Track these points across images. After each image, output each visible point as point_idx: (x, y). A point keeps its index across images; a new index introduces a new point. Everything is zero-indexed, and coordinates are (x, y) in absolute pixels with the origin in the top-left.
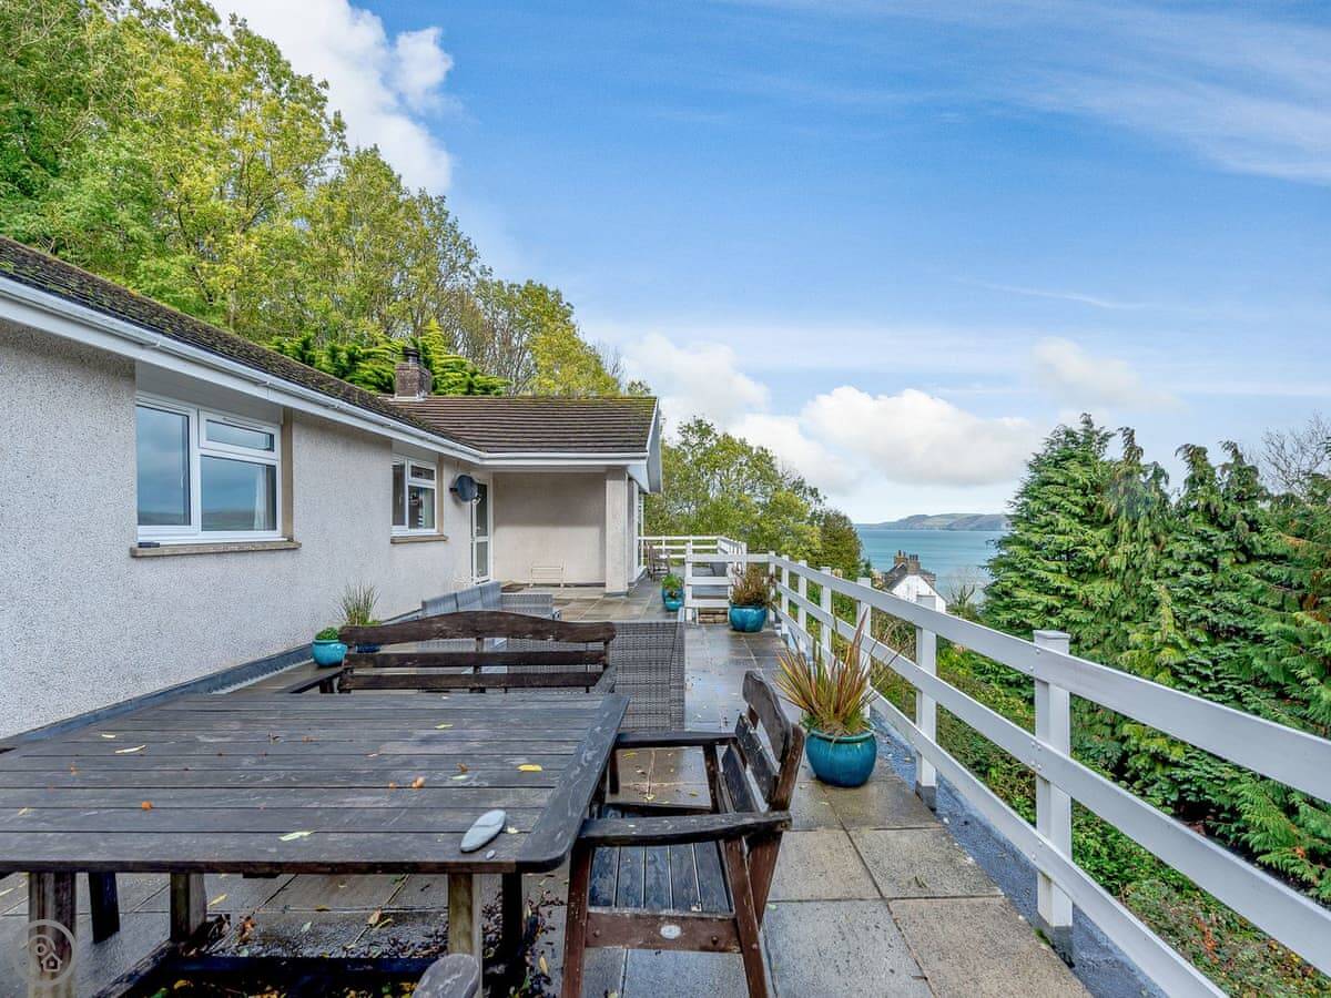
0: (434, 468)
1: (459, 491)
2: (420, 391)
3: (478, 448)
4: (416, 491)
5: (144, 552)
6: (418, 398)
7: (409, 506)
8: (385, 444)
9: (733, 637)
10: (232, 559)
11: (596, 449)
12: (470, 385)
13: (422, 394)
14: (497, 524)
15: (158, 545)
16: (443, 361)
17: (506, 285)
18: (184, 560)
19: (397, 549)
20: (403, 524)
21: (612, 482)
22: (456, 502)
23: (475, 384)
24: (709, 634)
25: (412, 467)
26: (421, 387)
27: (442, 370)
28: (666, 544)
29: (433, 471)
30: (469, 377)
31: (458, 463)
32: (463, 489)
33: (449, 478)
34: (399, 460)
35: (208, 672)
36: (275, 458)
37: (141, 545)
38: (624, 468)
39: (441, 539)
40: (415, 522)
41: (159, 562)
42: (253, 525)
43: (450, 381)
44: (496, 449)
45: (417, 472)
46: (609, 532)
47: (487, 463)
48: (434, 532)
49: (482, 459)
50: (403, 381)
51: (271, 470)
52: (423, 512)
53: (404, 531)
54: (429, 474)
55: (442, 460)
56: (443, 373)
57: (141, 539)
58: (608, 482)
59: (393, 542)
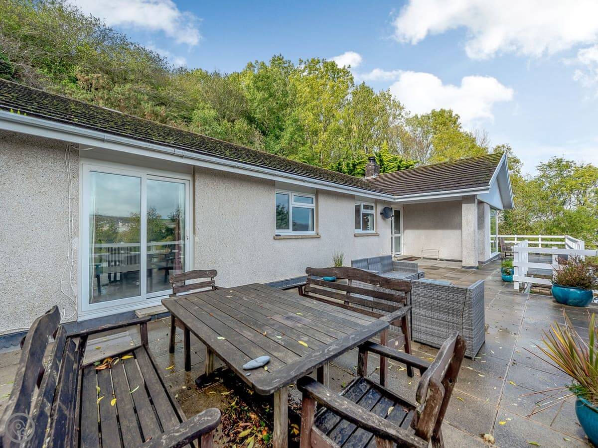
0: (374, 205)
1: (385, 214)
2: (375, 173)
3: (393, 194)
4: (365, 215)
5: (277, 237)
6: (374, 177)
7: (362, 221)
8: (352, 197)
9: (556, 306)
10: (300, 240)
11: (455, 188)
12: (399, 167)
13: (375, 175)
14: (404, 229)
15: (280, 236)
16: (388, 159)
17: (419, 117)
18: (286, 240)
19: (356, 238)
20: (360, 228)
21: (466, 205)
22: (384, 219)
23: (401, 166)
24: (533, 301)
25: (364, 205)
26: (375, 172)
27: (387, 163)
28: (517, 240)
29: (373, 206)
30: (399, 164)
31: (384, 202)
32: (386, 214)
33: (380, 209)
34: (358, 203)
35: (293, 277)
36: (313, 206)
37: (276, 235)
38: (474, 196)
39: (376, 235)
40: (365, 227)
41: (280, 241)
42: (308, 229)
43: (391, 167)
44: (402, 194)
45: (366, 207)
46: (464, 233)
47: (397, 201)
48: (373, 232)
49: (394, 199)
50: (368, 171)
51: (313, 209)
52: (369, 224)
53: (360, 231)
54: (372, 208)
55: (377, 202)
56: (388, 164)
57: (277, 234)
58: (463, 205)
59: (355, 236)
